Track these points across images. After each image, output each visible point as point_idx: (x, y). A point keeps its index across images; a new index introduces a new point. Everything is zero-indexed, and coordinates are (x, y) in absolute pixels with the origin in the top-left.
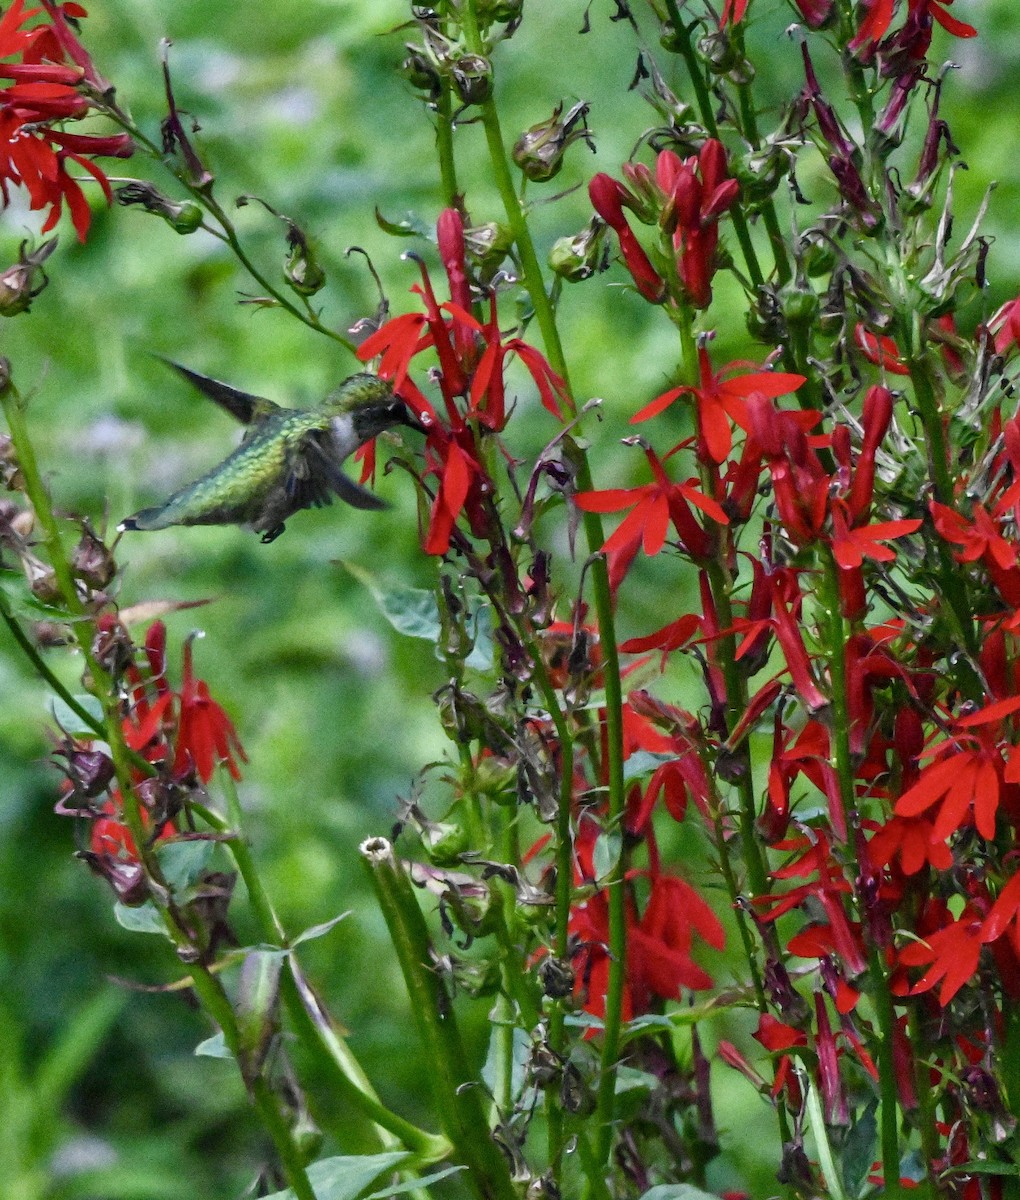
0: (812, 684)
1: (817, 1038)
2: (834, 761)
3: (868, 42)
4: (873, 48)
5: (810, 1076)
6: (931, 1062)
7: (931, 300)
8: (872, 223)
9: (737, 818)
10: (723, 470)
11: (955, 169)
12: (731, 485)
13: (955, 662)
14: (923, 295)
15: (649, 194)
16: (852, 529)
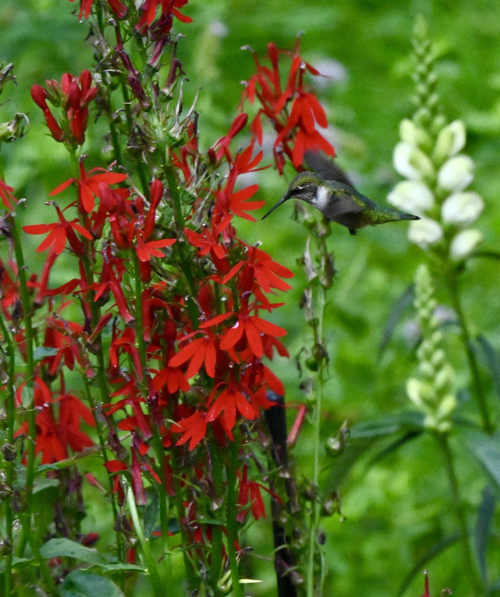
0: (127, 311)
1: (132, 467)
2: (137, 344)
3: (144, 25)
4: (146, 28)
5: (129, 484)
6: (179, 477)
7: (174, 139)
8: (146, 106)
9: (96, 369)
10: (90, 216)
11: (184, 81)
12: (93, 222)
13: (187, 299)
14: (171, 138)
15: (57, 93)
16: (145, 242)
